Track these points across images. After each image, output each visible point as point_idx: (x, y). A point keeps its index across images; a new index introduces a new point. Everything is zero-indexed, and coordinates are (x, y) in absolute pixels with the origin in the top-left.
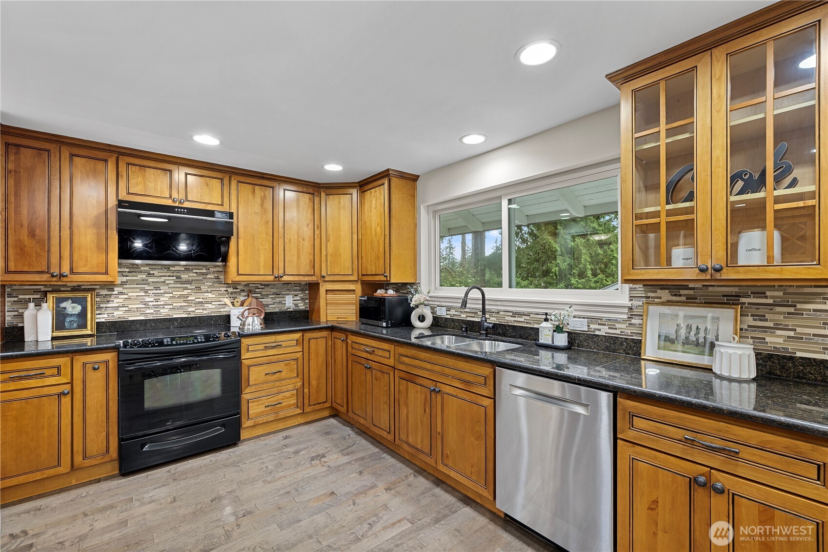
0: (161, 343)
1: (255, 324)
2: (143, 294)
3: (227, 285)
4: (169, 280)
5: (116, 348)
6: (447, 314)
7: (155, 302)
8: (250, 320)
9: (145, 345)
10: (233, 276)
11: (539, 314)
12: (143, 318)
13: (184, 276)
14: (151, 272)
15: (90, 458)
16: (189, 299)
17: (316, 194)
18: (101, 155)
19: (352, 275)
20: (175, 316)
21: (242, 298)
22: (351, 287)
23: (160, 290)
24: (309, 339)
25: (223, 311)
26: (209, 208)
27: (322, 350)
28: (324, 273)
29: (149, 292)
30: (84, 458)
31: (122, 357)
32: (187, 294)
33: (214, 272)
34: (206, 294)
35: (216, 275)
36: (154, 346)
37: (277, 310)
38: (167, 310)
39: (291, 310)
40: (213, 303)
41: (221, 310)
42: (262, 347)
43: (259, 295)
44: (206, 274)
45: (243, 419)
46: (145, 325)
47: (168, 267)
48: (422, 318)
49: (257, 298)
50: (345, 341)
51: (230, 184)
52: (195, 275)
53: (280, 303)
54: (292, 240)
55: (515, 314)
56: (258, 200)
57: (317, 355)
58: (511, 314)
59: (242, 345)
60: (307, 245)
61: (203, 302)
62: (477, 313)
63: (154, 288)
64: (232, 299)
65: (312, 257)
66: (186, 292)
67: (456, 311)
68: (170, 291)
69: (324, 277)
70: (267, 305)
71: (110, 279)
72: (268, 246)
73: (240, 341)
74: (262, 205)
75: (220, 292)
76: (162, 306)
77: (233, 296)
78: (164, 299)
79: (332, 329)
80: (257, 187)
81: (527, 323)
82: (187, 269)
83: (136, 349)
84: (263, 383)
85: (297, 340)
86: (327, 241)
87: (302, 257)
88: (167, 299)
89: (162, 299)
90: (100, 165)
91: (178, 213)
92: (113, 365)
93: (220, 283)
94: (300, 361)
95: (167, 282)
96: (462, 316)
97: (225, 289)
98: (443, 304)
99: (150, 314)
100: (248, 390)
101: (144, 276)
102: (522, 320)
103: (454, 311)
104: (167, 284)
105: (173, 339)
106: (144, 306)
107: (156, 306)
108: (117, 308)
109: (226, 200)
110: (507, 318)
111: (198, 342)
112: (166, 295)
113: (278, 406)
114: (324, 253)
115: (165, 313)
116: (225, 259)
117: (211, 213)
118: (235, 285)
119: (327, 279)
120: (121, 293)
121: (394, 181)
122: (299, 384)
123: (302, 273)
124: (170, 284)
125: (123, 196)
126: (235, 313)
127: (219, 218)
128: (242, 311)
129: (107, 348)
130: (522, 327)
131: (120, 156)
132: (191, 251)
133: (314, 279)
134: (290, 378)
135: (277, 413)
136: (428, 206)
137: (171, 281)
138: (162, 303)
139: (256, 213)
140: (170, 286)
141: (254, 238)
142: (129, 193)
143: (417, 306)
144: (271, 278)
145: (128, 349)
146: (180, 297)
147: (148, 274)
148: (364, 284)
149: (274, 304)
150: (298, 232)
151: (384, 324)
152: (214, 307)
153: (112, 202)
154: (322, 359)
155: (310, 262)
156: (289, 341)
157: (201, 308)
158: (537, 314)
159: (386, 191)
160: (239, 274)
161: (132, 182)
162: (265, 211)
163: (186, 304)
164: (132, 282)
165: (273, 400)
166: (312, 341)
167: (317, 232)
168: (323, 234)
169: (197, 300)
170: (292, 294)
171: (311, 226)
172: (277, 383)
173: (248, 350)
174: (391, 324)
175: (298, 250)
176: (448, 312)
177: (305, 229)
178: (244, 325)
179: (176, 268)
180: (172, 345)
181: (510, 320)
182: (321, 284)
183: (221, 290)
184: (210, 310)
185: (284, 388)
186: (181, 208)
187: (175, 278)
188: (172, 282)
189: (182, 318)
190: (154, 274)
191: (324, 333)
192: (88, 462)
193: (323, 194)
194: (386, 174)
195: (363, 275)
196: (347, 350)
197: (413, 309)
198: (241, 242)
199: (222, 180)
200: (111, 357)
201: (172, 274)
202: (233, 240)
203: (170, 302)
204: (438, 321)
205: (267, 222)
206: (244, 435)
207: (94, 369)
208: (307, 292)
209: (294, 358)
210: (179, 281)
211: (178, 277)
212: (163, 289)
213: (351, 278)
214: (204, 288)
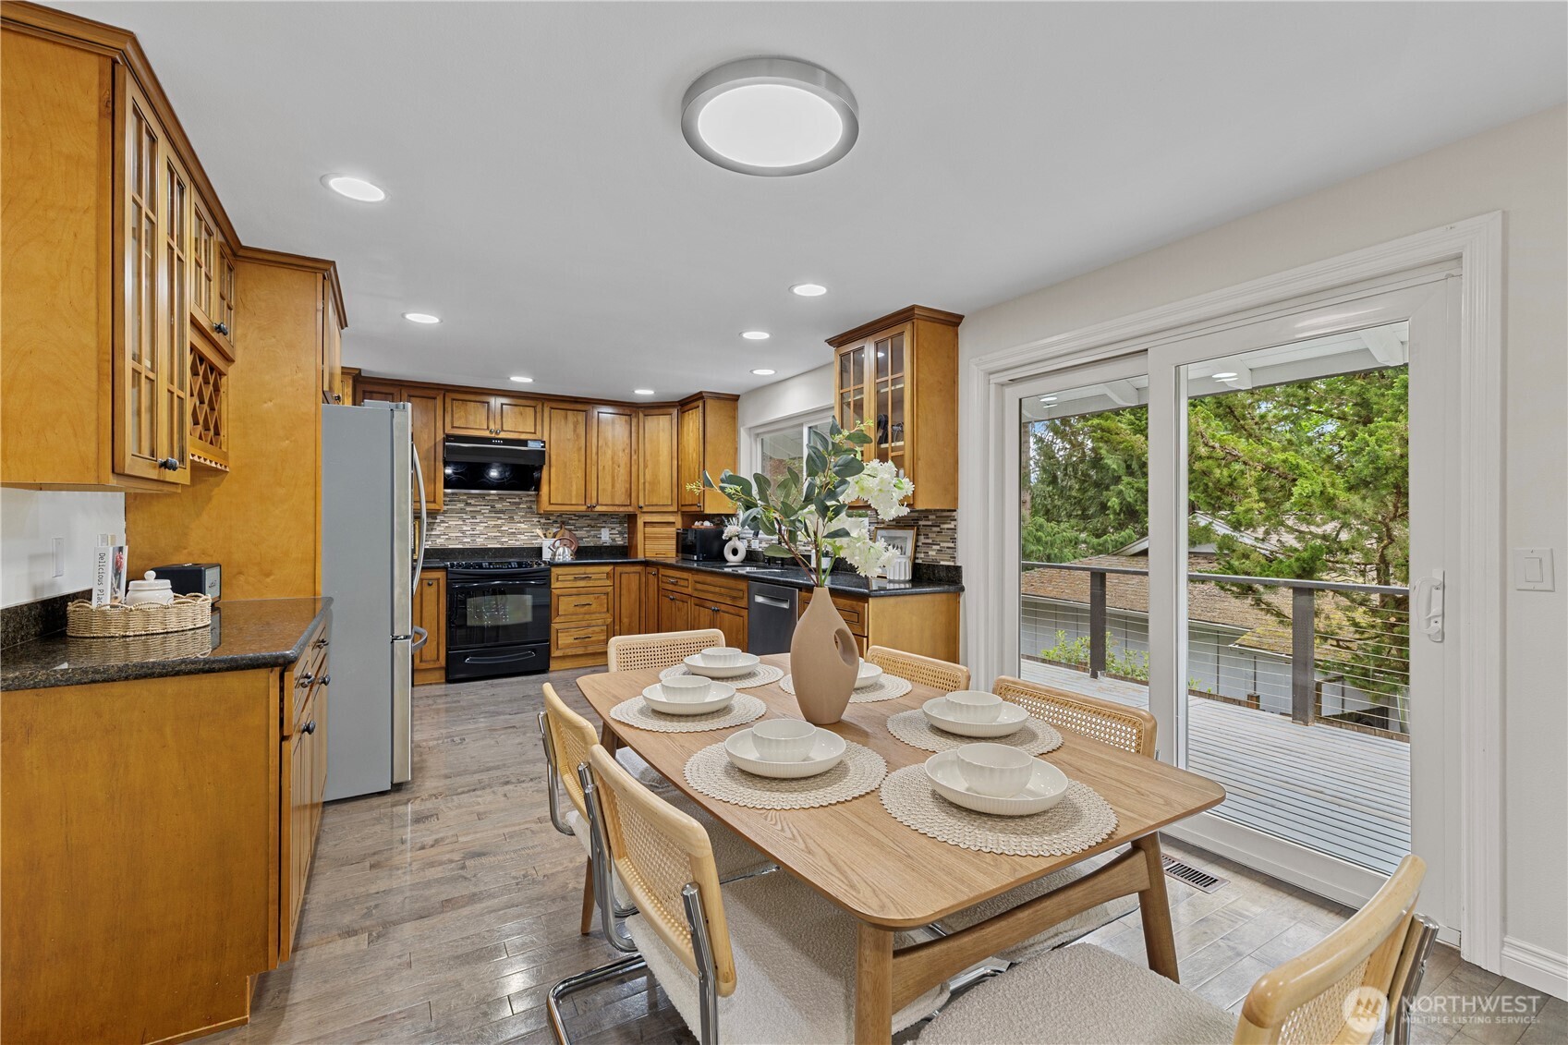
0: (480, 566)
1: (565, 554)
2: (462, 523)
3: (539, 516)
4: (484, 509)
5: (445, 568)
7: (472, 531)
8: (561, 550)
9: (468, 566)
10: (545, 506)
12: (461, 547)
13: (498, 506)
14: (469, 501)
15: (425, 661)
16: (502, 529)
17: (634, 415)
18: (431, 393)
19: (672, 505)
20: (489, 546)
21: (555, 530)
22: (671, 519)
23: (477, 519)
24: (621, 574)
25: (536, 543)
26: (523, 437)
27: (634, 586)
28: (641, 504)
29: (467, 521)
30: (421, 661)
31: (450, 576)
33: (527, 502)
34: (519, 525)
35: (529, 505)
36: (475, 568)
37: (592, 544)
38: (482, 540)
39: (608, 544)
40: (525, 534)
41: (533, 541)
42: (571, 577)
43: (572, 527)
44: (519, 504)
45: (553, 649)
47: (483, 496)
48: (735, 552)
49: (570, 530)
50: (656, 575)
51: (543, 411)
52: (509, 504)
53: (595, 536)
54: (606, 467)
56: (571, 426)
57: (629, 590)
59: (552, 574)
60: (622, 473)
61: (515, 533)
64: (544, 530)
65: (628, 486)
66: (499, 522)
68: (485, 520)
69: (641, 507)
70: (581, 538)
71: (437, 508)
72: (581, 474)
73: (550, 570)
74: (575, 430)
75: (532, 523)
76: (477, 536)
77: (545, 527)
78: (480, 528)
79: (646, 563)
80: (569, 413)
82: (501, 499)
83: (460, 569)
84: (572, 615)
85: (608, 574)
86: (645, 467)
87: (618, 486)
88: (482, 528)
89: (477, 528)
90: (431, 402)
91: (495, 444)
92: (443, 583)
93: (533, 513)
94: (611, 596)
95: (483, 511)
97: (538, 519)
99: (467, 543)
100: (557, 620)
101: (462, 505)
104: (483, 513)
105: (490, 564)
106: (462, 535)
107: (472, 535)
108: (438, 536)
109: (539, 428)
111: (512, 568)
112: (481, 524)
113: (587, 640)
114: (641, 481)
115: (480, 542)
116: (538, 489)
117: (524, 443)
118: (547, 515)
119: (645, 510)
120: (443, 522)
121: (709, 403)
122: (609, 620)
123: (617, 503)
124: (485, 513)
125: (449, 431)
126: (546, 544)
127: (533, 446)
128: (552, 542)
129: (438, 568)
131: (447, 394)
132: (503, 479)
133: (630, 509)
134: (600, 613)
135: (586, 647)
136: (750, 428)
137: (486, 510)
138: (478, 532)
139: (569, 440)
140: (485, 515)
141: (566, 466)
142: (453, 427)
143: (730, 539)
144: (584, 508)
145: (455, 569)
146: (495, 526)
147: (466, 503)
148: (684, 514)
149: (588, 537)
150: (612, 458)
151: (695, 558)
152: (526, 538)
153: (440, 436)
154: (634, 595)
155: (626, 491)
156: (599, 574)
157: (514, 539)
159: (701, 415)
160: (550, 504)
161: (456, 416)
162: (578, 436)
163: (500, 534)
164: (452, 511)
165: (582, 633)
166: (623, 575)
167: (634, 457)
168: (641, 460)
169: (510, 530)
170: (608, 527)
171: (627, 451)
172: (587, 616)
173: (558, 580)
174: (703, 557)
175: (613, 477)
177: (621, 454)
178: (555, 555)
179: (490, 497)
180: (490, 568)
182: (638, 515)
183: (534, 521)
184: (521, 541)
185: (594, 623)
186: (498, 439)
187: (489, 507)
189: (496, 548)
191: (638, 568)
192: (424, 666)
193: (641, 415)
194: (699, 397)
195: (682, 506)
196: (658, 584)
197: (727, 541)
198: (553, 470)
199: (534, 407)
200: (441, 575)
201: (487, 504)
202: (545, 468)
203: (485, 532)
204: (752, 556)
205: (580, 449)
206: (553, 665)
207: (429, 585)
208: (626, 525)
209: (604, 592)
210: (493, 510)
211: (493, 507)
212: (479, 518)
213: (671, 509)
214: (517, 518)
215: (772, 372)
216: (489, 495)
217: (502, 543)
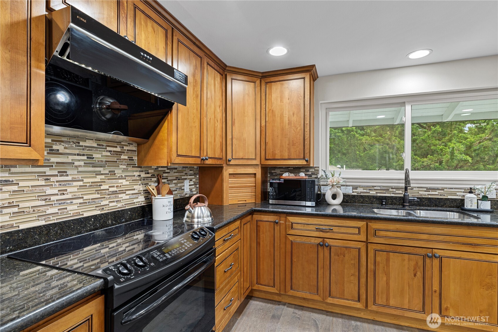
2: (43, 183)
3: (139, 169)
4: (79, 160)
6: (353, 192)
7: (61, 194)
10: (173, 157)
11: (453, 189)
12: (44, 223)
13: (97, 156)
14: (55, 147)
16: (102, 188)
17: (224, 76)
19: (255, 159)
20: (86, 215)
22: (252, 170)
23: (67, 175)
24: (244, 225)
29: (52, 179)
32: (100, 181)
33: (128, 152)
34: (120, 181)
35: (130, 155)
38: (75, 207)
39: (188, 195)
40: (128, 192)
41: (135, 201)
42: (222, 241)
44: (121, 153)
46: (47, 234)
47: (77, 140)
48: (334, 197)
50: (279, 223)
51: (172, 40)
52: (109, 154)
53: (180, 188)
54: (211, 121)
55: (428, 189)
58: (425, 189)
61: (116, 191)
62: (389, 190)
63: (59, 172)
64: (144, 186)
65: (222, 141)
66: (98, 178)
67: (363, 189)
68: (80, 177)
69: (229, 161)
71: (35, 155)
74: (194, 75)
75: (134, 178)
76: (69, 201)
80: (191, 53)
81: (440, 195)
82: (100, 146)
85: (238, 228)
86: (233, 125)
87: (217, 140)
88: (75, 189)
89: (69, 190)
93: (134, 166)
95: (77, 163)
96: (371, 192)
97: (138, 173)
98: (348, 184)
102: (437, 193)
103: (362, 189)
104: (76, 167)
106: (43, 203)
107: (61, 202)
109: (169, 58)
110: (420, 192)
112: (75, 184)
114: (229, 137)
115: (73, 210)
119: (231, 163)
124: (80, 166)
127: (177, 79)
130: (437, 198)
133: (222, 162)
137: (80, 162)
138: (70, 196)
140: (80, 169)
141: (189, 112)
144: (199, 161)
146: (93, 185)
147: (50, 150)
148: (265, 168)
149: (176, 190)
151: (313, 204)
152: (128, 197)
155: (221, 145)
156: (235, 230)
157: (115, 200)
158: (451, 189)
160: (178, 155)
163: (99, 196)
167: (224, 115)
168: (229, 118)
169: (111, 189)
170: (188, 179)
171: (221, 108)
175: (215, 132)
176: (354, 190)
177: (218, 109)
179: (88, 143)
181: (424, 194)
182: (224, 168)
183: (134, 176)
187: (85, 158)
188: (82, 163)
189: (95, 217)
190: (58, 150)
191: (249, 217)
193: (229, 78)
195: (264, 160)
201: (82, 152)
202: (174, 111)
203: (79, 194)
204: (349, 198)
205: (197, 97)
208: (198, 176)
210: (90, 160)
211: (90, 157)
212: (72, 173)
213: (254, 162)
214: (118, 172)
215: (426, 53)
216: (85, 139)
217: (102, 208)
